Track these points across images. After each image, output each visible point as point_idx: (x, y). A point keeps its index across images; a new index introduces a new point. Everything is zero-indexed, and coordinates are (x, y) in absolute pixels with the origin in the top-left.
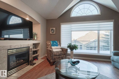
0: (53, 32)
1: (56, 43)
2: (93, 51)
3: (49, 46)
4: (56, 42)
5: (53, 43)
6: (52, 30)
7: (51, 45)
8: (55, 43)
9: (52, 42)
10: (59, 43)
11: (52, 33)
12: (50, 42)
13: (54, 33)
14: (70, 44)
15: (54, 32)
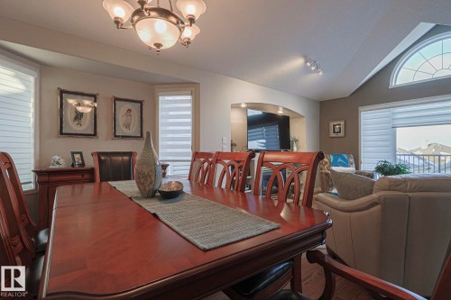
0: (338, 133)
1: (344, 159)
4: (345, 156)
5: (335, 160)
6: (334, 126)
7: (330, 162)
8: (340, 160)
9: (332, 157)
10: (352, 160)
13: (339, 136)
14: (385, 162)
15: (340, 132)
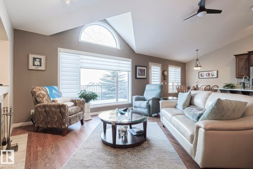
0: (38, 66)
2: (101, 101)
3: (44, 99)
4: (56, 88)
5: (51, 91)
6: (34, 59)
7: (48, 95)
8: (54, 92)
9: (47, 89)
11: (34, 68)
12: (43, 90)
13: (39, 69)
15: (40, 65)
